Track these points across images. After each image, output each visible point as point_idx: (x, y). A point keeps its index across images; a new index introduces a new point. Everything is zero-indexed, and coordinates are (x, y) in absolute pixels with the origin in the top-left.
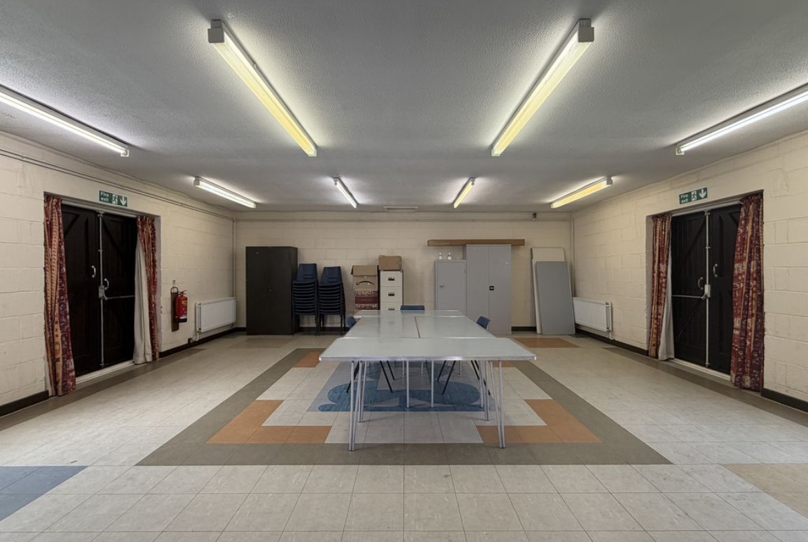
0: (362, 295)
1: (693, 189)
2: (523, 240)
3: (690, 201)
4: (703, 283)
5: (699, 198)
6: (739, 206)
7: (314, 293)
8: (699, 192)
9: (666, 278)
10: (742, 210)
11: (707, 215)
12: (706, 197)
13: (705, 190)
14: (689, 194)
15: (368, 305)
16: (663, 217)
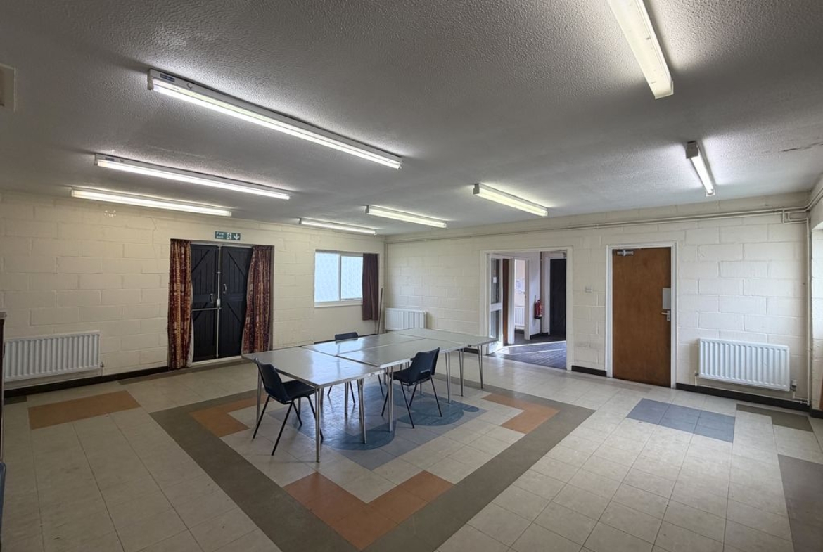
1: (229, 231)
3: (225, 238)
4: (215, 299)
5: (233, 239)
8: (233, 234)
10: (254, 253)
11: (220, 248)
12: (239, 239)
13: (239, 235)
14: (225, 233)
16: (183, 243)
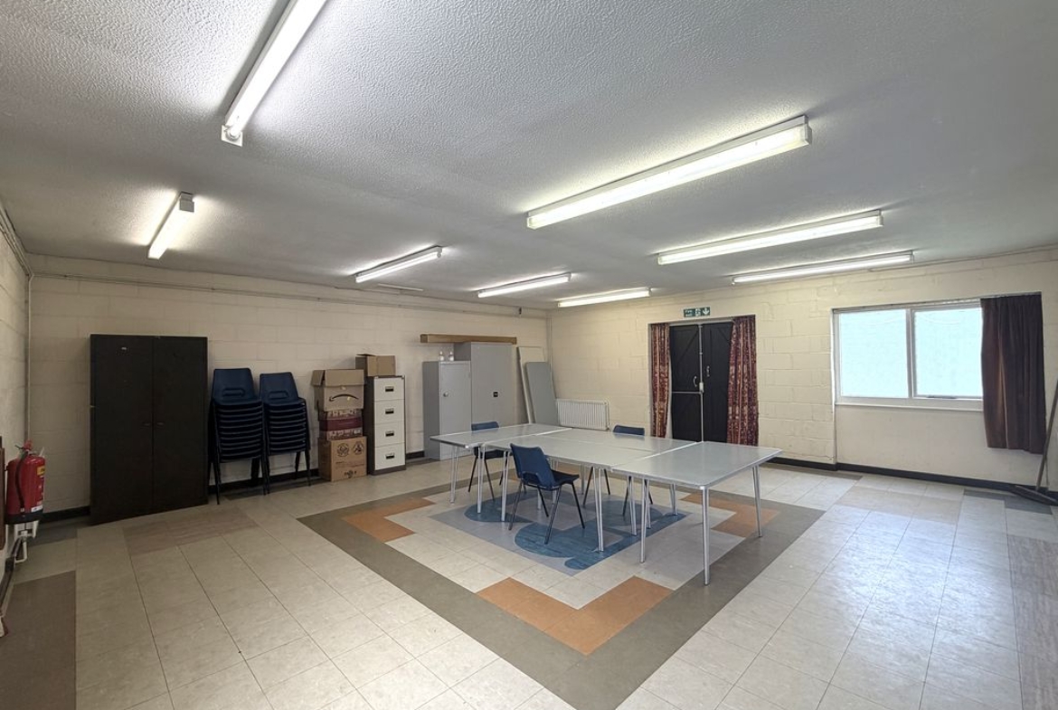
0: (339, 416)
1: (697, 307)
2: (515, 338)
3: (694, 315)
4: (698, 382)
5: (702, 314)
6: (731, 324)
7: (261, 420)
8: (702, 309)
9: (667, 377)
10: (734, 327)
11: (700, 327)
12: (709, 314)
13: (708, 309)
14: (694, 310)
15: (347, 431)
16: (662, 325)
